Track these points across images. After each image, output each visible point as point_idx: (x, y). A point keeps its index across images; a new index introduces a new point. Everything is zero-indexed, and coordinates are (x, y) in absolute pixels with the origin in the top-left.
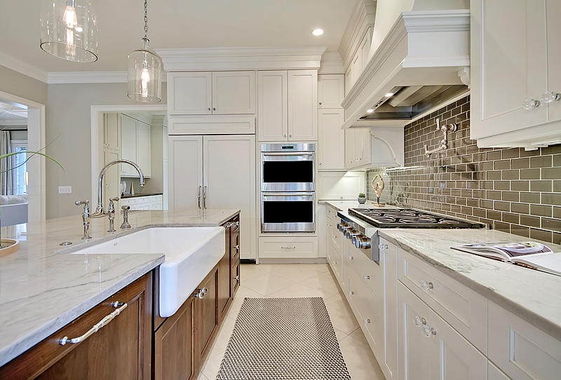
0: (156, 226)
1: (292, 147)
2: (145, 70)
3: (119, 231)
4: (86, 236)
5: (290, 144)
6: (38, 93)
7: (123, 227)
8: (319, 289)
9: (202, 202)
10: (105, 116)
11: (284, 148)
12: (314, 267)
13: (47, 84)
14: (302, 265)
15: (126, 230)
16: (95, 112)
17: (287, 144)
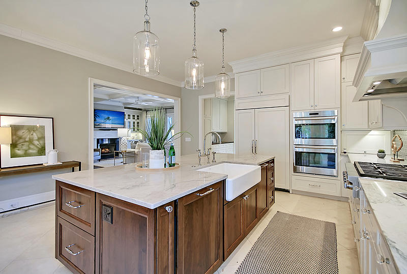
0: (227, 162)
1: (318, 114)
2: (223, 83)
3: (211, 163)
4: (200, 164)
5: (316, 111)
6: (177, 92)
7: (213, 162)
8: (335, 218)
9: (254, 150)
10: (205, 100)
11: (310, 114)
12: (336, 203)
13: (181, 88)
14: (326, 200)
15: (214, 163)
16: (201, 98)
17: (313, 111)
